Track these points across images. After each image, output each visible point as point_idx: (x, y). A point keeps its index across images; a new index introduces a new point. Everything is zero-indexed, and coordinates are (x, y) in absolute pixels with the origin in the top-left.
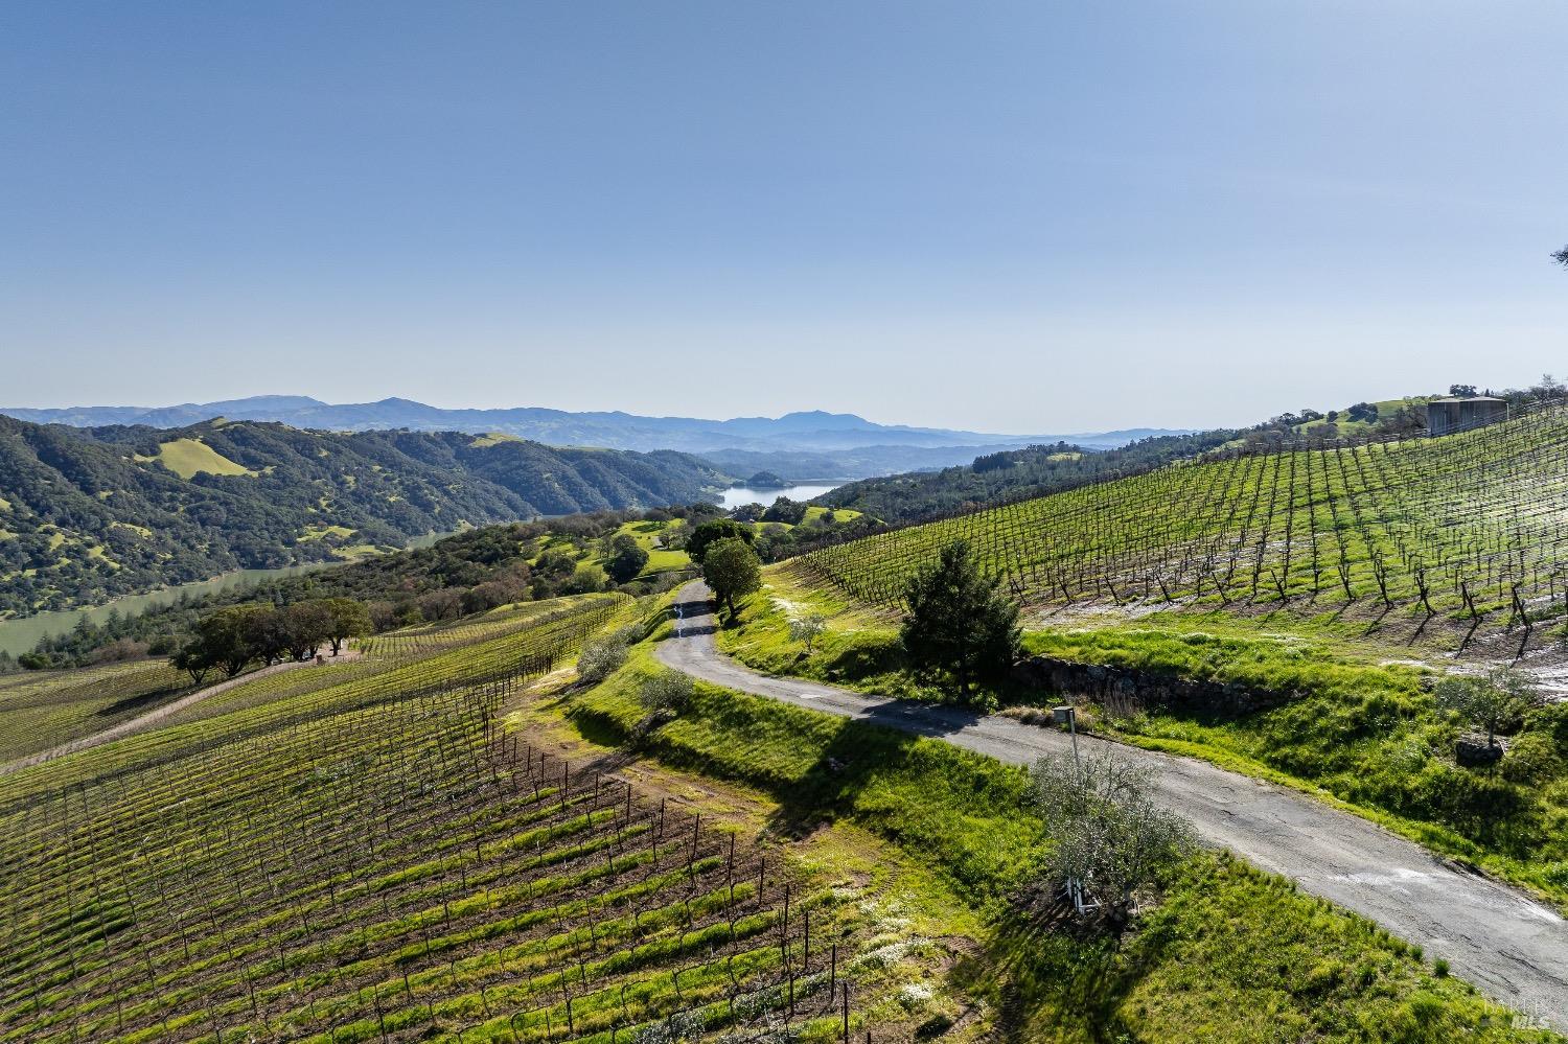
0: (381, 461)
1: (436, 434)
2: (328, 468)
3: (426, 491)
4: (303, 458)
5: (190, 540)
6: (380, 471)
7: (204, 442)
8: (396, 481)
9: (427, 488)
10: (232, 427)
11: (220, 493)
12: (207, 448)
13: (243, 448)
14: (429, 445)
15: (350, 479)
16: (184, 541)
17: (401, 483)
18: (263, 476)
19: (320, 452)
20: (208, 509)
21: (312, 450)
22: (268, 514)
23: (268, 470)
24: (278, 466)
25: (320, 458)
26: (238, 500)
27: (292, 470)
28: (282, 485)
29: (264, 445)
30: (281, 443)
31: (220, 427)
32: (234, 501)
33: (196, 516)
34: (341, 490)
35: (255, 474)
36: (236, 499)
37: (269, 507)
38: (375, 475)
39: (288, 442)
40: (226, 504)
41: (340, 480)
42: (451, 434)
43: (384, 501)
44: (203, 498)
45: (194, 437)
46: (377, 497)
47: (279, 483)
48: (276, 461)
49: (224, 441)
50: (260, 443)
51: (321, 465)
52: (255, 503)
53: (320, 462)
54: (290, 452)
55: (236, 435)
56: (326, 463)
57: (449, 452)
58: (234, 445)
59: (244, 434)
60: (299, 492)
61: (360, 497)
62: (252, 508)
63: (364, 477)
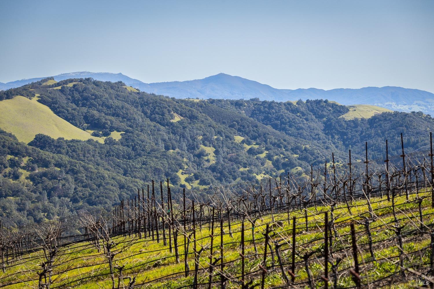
0: (241, 131)
1: (299, 103)
2: (183, 136)
3: (300, 168)
4: (153, 124)
5: (36, 212)
6: (243, 142)
7: (42, 101)
8: (263, 156)
9: (300, 165)
10: (71, 85)
11: (66, 159)
12: (46, 109)
13: (84, 110)
14: (291, 115)
15: (210, 150)
16: (30, 214)
17: (269, 157)
18: (110, 142)
19: (172, 117)
20: (54, 177)
21: (163, 114)
22: (122, 187)
23: (116, 136)
24: (127, 131)
25: (172, 124)
26: (86, 169)
27: (143, 136)
28: (133, 153)
29: (108, 107)
30: (127, 105)
31: (58, 84)
32: (82, 169)
33: (40, 185)
34: (199, 165)
35: (101, 140)
36: (84, 167)
37: (122, 178)
38: (238, 147)
39: (134, 103)
40: (73, 172)
41: (197, 152)
42: (318, 102)
43: (250, 179)
44: (46, 164)
45: (30, 95)
46: (242, 173)
47: (130, 150)
48: (123, 125)
49: (63, 100)
50: (103, 104)
51: (174, 133)
52: (106, 174)
53: (172, 128)
54: (138, 116)
55: (77, 95)
56: (180, 130)
57: (318, 126)
58: (74, 106)
59: (85, 94)
60: (153, 163)
61: (221, 173)
62: (104, 178)
63: (225, 149)
